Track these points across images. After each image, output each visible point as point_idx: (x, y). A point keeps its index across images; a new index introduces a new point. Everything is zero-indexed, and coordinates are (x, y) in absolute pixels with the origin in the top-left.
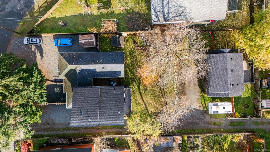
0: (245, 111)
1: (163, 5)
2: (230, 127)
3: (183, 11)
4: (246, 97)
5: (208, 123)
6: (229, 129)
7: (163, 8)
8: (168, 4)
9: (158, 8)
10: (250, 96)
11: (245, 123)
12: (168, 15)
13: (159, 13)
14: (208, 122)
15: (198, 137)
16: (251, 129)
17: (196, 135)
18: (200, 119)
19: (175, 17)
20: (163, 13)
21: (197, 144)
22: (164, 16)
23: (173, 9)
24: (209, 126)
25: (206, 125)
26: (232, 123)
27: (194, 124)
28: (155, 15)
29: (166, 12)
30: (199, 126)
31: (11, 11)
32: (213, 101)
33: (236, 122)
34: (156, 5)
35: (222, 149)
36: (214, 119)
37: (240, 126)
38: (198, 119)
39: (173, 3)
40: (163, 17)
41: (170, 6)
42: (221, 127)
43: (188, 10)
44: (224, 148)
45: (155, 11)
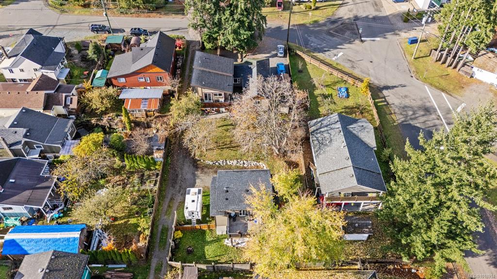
0: (182, 249)
1: (329, 125)
2: (160, 227)
3: (326, 145)
4: (204, 252)
5: (172, 199)
6: (157, 226)
7: (326, 126)
8: (332, 129)
9: (325, 122)
10: (205, 258)
11: (163, 249)
12: (319, 133)
13: (319, 124)
14: (174, 199)
15: (155, 185)
16: (151, 258)
17: (158, 183)
18: (180, 189)
19: (317, 140)
20: (320, 128)
21: (145, 183)
22: (317, 130)
23: (326, 135)
24: (167, 200)
25: (169, 196)
26: (166, 230)
27: (175, 181)
28: (317, 122)
29: (322, 130)
30: (171, 188)
31: (309, 40)
32: (204, 206)
33: (167, 236)
34: (329, 119)
35: (130, 215)
36: (177, 206)
37: (160, 241)
38: (180, 187)
39: (333, 134)
40: (315, 129)
41: (329, 131)
42: (163, 215)
43: (328, 149)
44: (131, 218)
45: (322, 120)
